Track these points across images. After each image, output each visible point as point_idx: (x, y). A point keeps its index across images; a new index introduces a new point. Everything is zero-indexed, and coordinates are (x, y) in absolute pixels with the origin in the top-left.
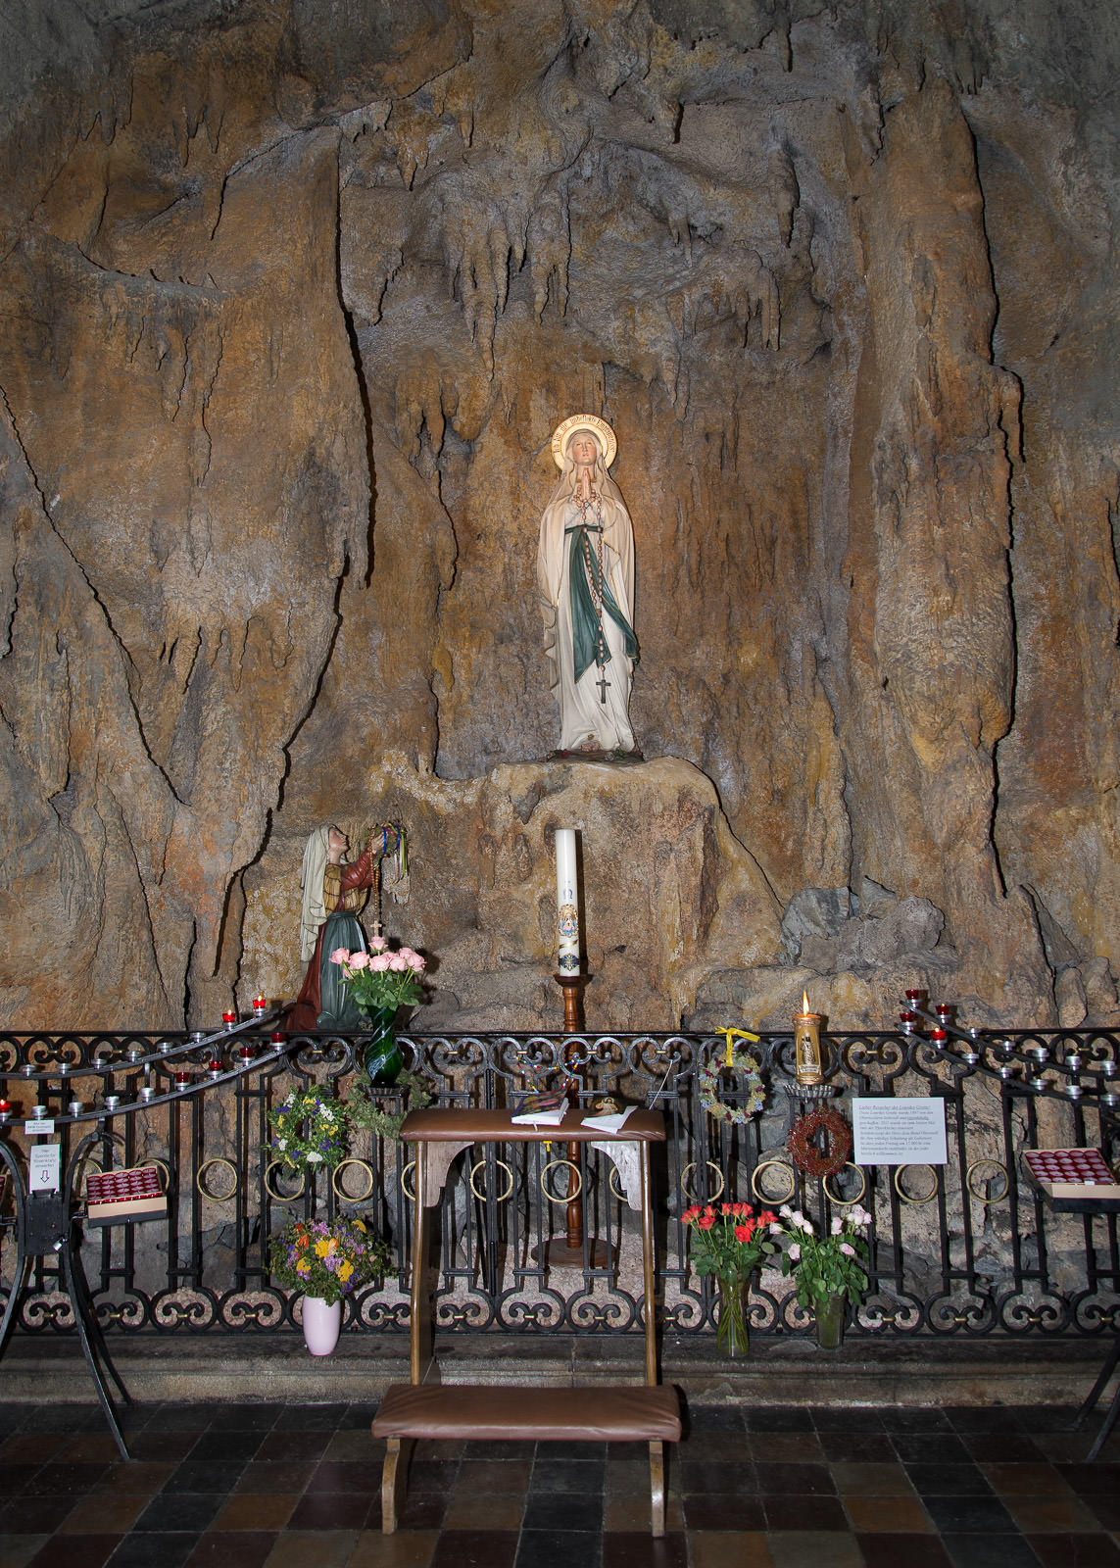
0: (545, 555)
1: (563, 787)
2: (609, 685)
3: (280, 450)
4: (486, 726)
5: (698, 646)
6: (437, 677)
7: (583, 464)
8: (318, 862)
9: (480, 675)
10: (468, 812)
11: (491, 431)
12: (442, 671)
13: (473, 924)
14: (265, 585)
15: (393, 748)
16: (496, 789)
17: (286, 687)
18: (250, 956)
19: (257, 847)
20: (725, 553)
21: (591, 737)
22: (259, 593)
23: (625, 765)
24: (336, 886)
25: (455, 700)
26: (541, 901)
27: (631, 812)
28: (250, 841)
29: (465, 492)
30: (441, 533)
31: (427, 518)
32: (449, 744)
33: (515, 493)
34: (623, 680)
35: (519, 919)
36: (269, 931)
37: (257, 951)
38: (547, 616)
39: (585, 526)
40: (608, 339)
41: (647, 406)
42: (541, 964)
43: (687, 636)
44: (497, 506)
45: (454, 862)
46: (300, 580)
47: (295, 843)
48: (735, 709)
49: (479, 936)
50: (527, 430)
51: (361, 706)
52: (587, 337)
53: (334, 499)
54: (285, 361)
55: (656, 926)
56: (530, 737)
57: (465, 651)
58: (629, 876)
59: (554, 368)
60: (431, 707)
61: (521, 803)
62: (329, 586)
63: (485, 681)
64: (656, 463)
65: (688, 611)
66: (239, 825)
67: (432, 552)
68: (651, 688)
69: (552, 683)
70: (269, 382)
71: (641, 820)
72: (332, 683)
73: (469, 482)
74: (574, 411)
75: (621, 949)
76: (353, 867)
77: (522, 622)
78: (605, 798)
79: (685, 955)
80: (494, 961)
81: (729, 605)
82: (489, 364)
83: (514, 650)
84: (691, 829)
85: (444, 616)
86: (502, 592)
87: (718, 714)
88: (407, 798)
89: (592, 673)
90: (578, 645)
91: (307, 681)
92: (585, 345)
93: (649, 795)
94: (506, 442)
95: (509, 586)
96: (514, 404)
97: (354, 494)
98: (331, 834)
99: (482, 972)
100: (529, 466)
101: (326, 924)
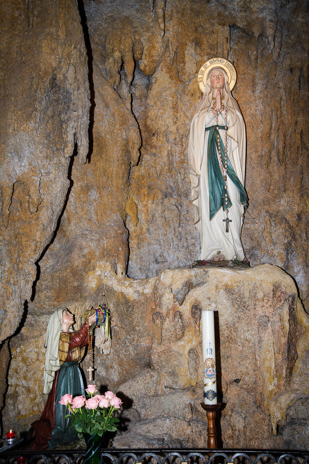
0: (193, 144)
1: (203, 283)
2: (231, 221)
3: (34, 75)
4: (157, 247)
5: (283, 197)
6: (129, 218)
7: (216, 88)
8: (55, 331)
9: (153, 216)
10: (147, 299)
11: (162, 70)
12: (131, 214)
13: (148, 365)
14: (25, 161)
15: (102, 260)
16: (163, 285)
17: (38, 225)
18: (13, 388)
19: (17, 324)
20: (299, 142)
21: (219, 253)
22: (21, 166)
23: (240, 269)
24: (67, 346)
25: (138, 232)
26: (190, 352)
27: (244, 298)
28: (13, 321)
29: (146, 108)
30: (132, 131)
31: (124, 123)
32: (135, 257)
33: (175, 108)
34: (238, 218)
35: (176, 363)
36: (25, 373)
37: (17, 385)
38: (194, 181)
39: (218, 126)
40: (234, 9)
41: (255, 53)
42: (189, 390)
43: (276, 192)
44: (165, 116)
45: (137, 328)
46: (47, 158)
47: (43, 319)
48: (305, 235)
49: (152, 373)
50: (183, 69)
51: (83, 236)
52: (221, 9)
53: (68, 107)
54: (37, 17)
55: (260, 368)
56: (182, 252)
57: (145, 203)
58: (242, 337)
59: (200, 29)
60: (125, 236)
61: (178, 293)
62: (65, 162)
63: (156, 221)
64: (259, 88)
65: (276, 176)
66: (6, 311)
67: (127, 143)
68: (254, 223)
69: (196, 221)
70: (27, 31)
71: (250, 303)
72: (67, 222)
73: (148, 101)
74: (211, 56)
75: (237, 381)
76: (77, 334)
77: (178, 185)
78: (229, 290)
79: (278, 386)
80: (160, 389)
81: (302, 173)
82: (162, 26)
83: (173, 201)
84: (281, 308)
85: (133, 182)
86: (167, 168)
87: (294, 238)
88: (111, 291)
89: (221, 214)
90: (212, 198)
91: (51, 221)
92: (219, 14)
93: (255, 287)
94: (170, 77)
95: (171, 163)
96: (176, 53)
97: (80, 103)
98: (64, 314)
99: (153, 396)
100: (184, 91)
101: (60, 370)
